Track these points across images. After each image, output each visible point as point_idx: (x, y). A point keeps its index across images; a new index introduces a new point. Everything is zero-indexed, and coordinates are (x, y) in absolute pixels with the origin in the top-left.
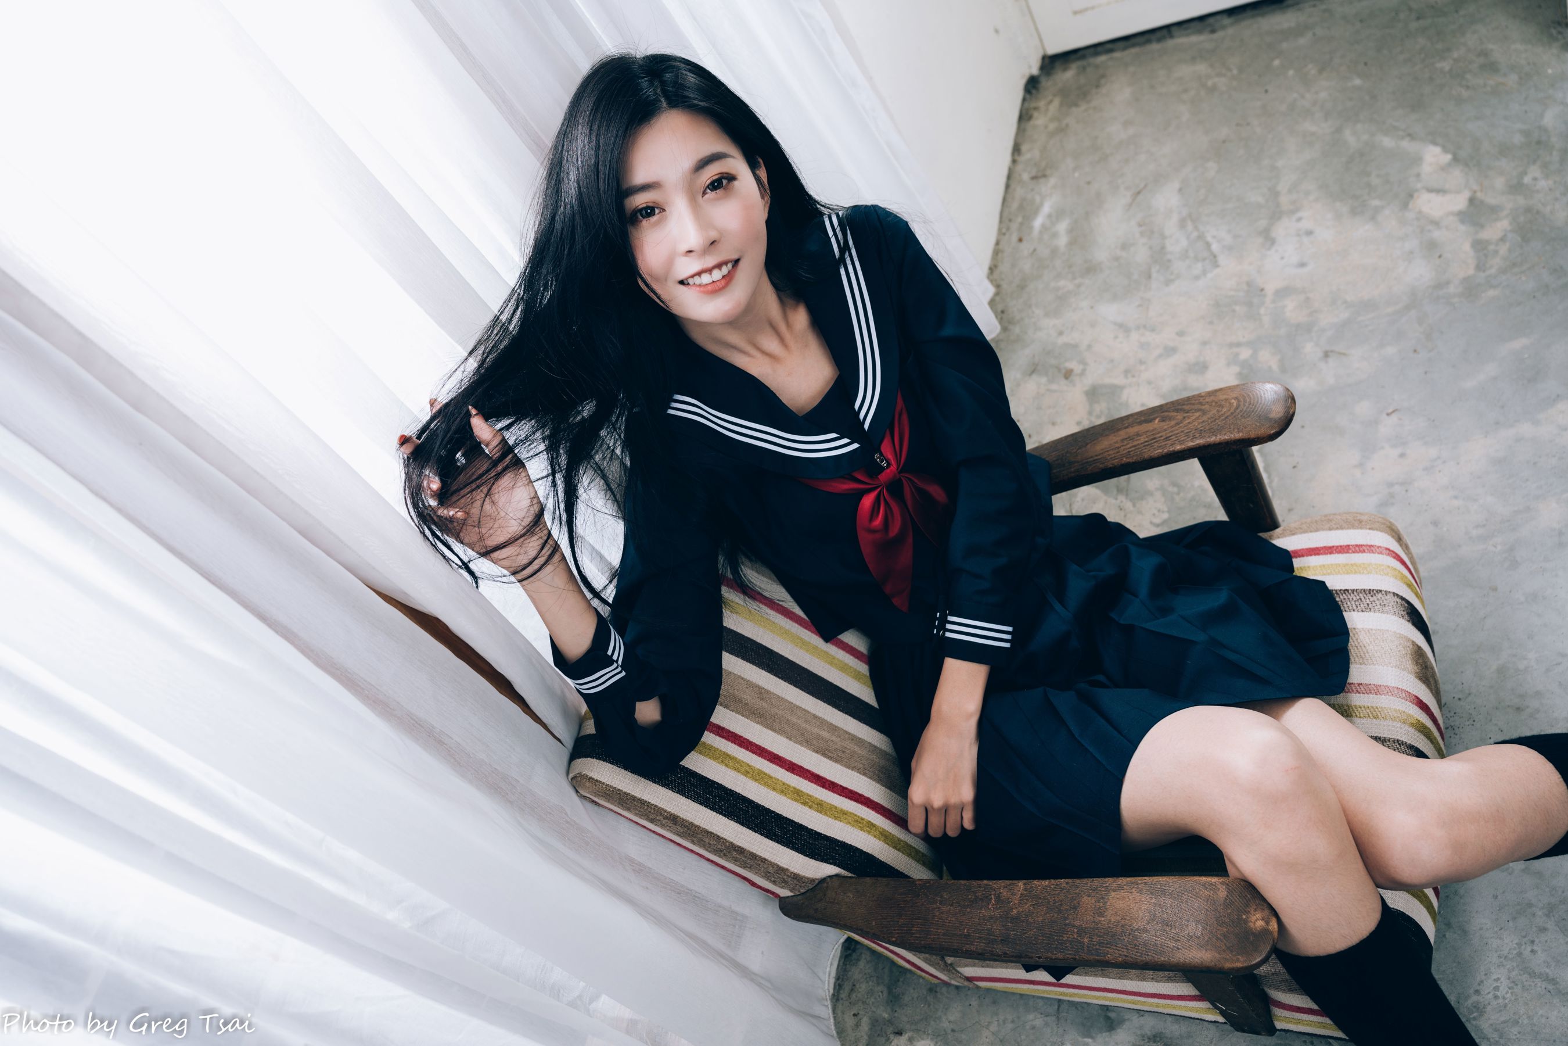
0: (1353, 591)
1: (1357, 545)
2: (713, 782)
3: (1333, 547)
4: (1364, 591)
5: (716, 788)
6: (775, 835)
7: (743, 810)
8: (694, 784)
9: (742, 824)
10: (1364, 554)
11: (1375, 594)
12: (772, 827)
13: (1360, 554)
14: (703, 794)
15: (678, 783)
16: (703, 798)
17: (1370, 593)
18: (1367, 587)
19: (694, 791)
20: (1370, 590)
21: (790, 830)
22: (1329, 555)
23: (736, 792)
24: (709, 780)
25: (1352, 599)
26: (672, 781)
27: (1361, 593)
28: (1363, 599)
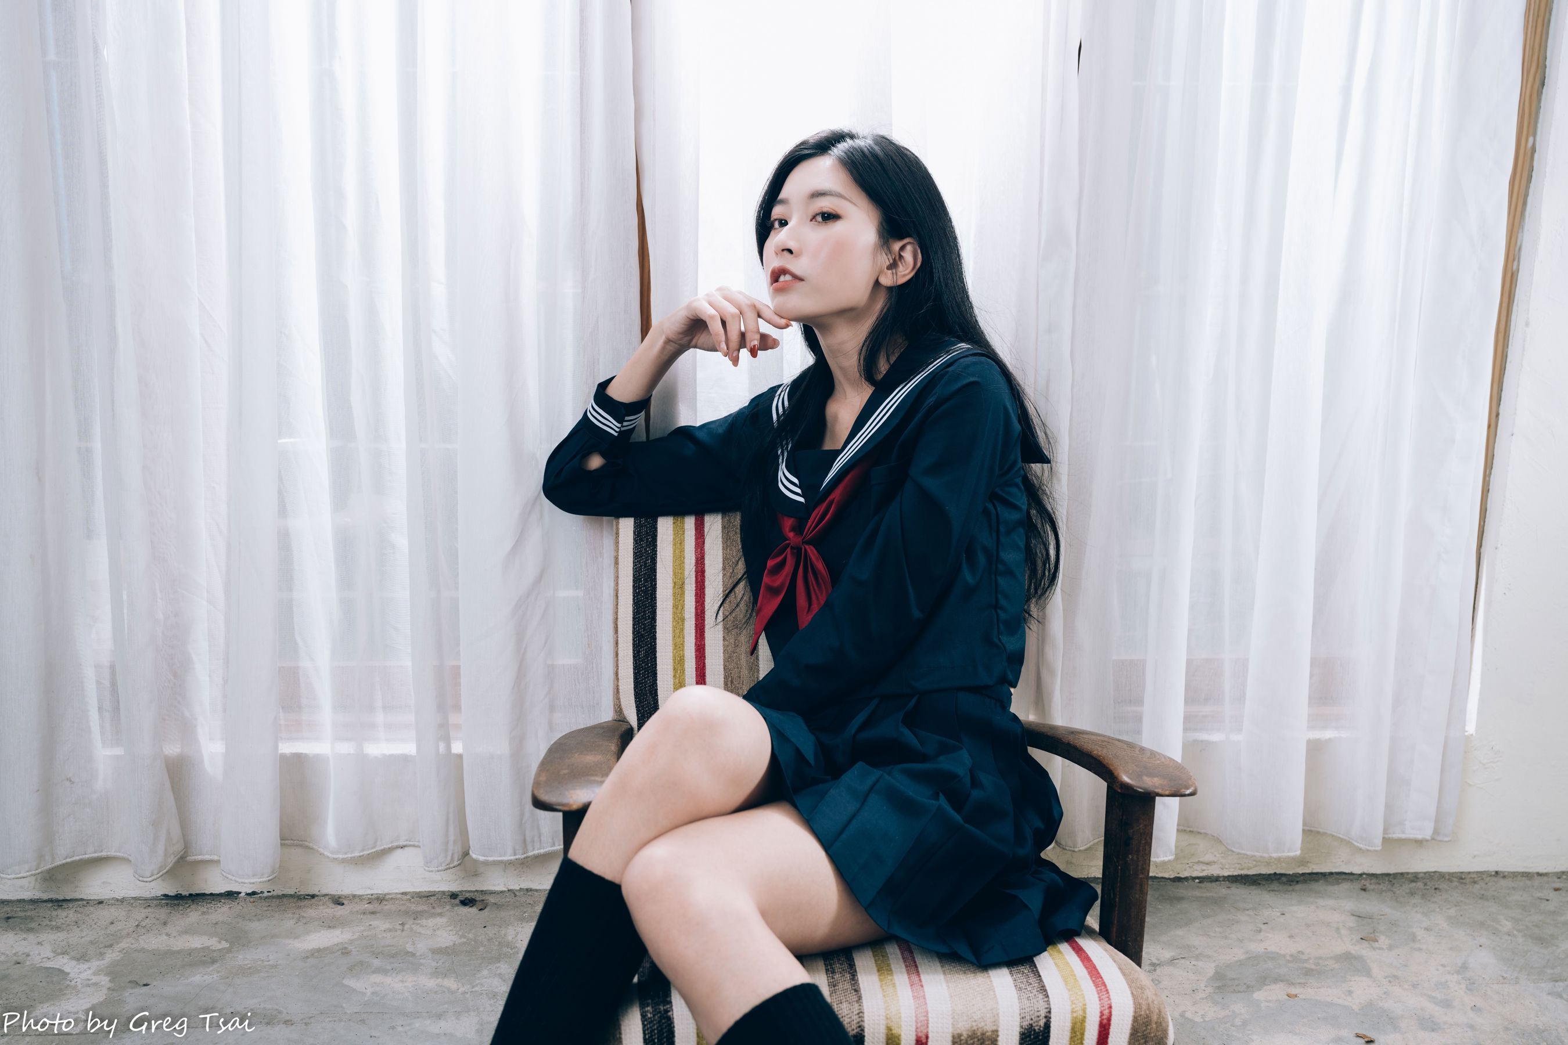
1: (1105, 984)
2: (655, 580)
5: (651, 584)
6: (639, 652)
7: (645, 615)
8: (646, 564)
9: (634, 618)
10: (1094, 988)
12: (643, 647)
13: (1093, 985)
14: (642, 575)
15: (641, 551)
16: (639, 576)
17: (1042, 992)
19: (641, 566)
20: (1046, 990)
21: (648, 665)
22: (1083, 966)
23: (656, 603)
24: (655, 576)
26: (641, 545)
28: (1033, 987)
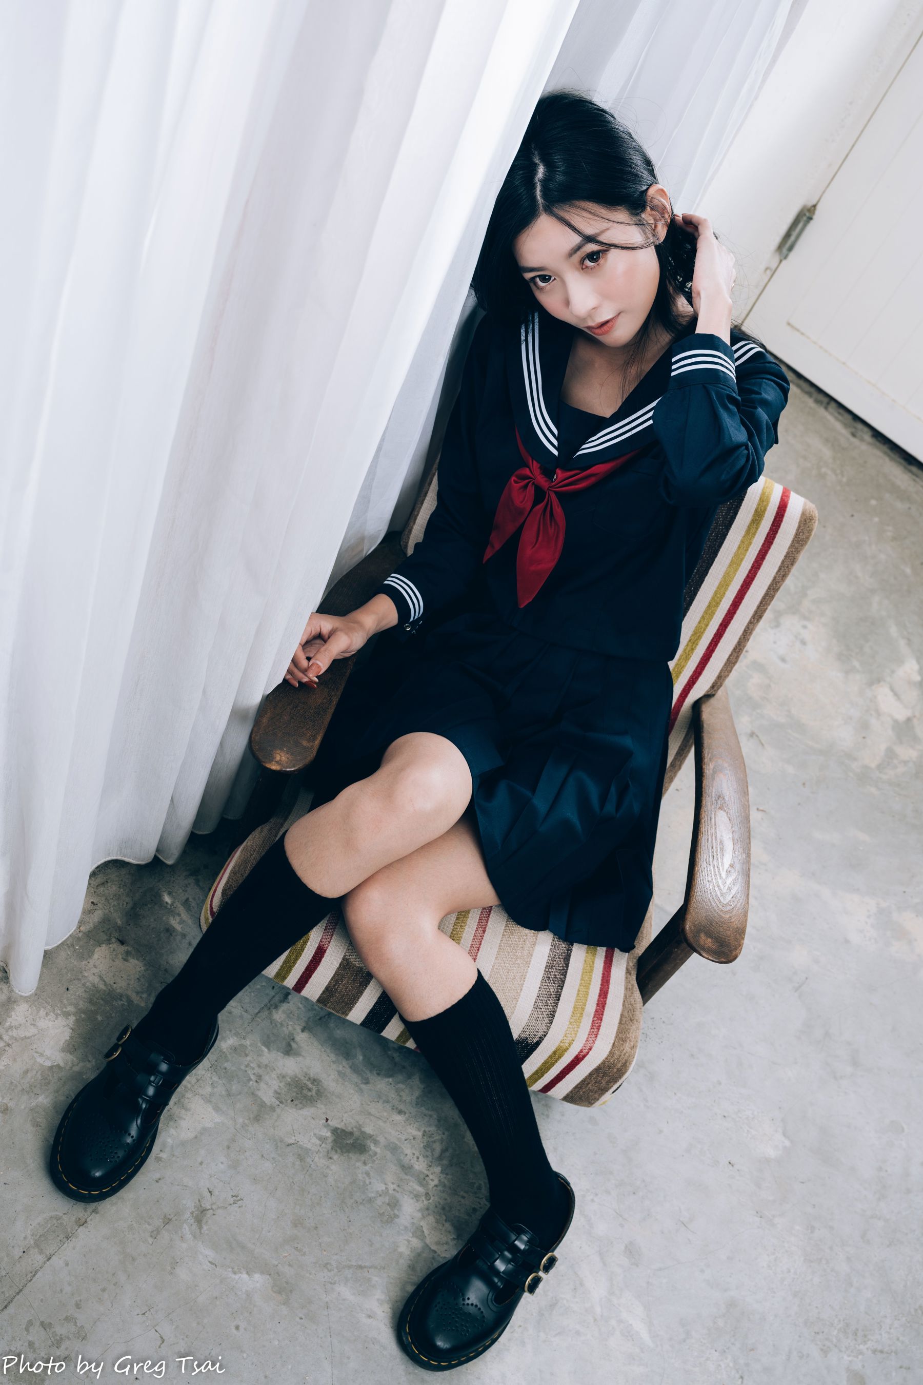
0: (557, 1004)
1: (600, 1026)
3: (604, 1009)
4: (554, 1011)
10: (590, 1028)
11: (549, 1018)
13: (590, 1024)
17: (551, 1014)
18: (557, 1015)
20: (554, 1016)
22: (596, 1002)
25: (549, 1000)
27: (553, 1009)
28: (546, 1007)
